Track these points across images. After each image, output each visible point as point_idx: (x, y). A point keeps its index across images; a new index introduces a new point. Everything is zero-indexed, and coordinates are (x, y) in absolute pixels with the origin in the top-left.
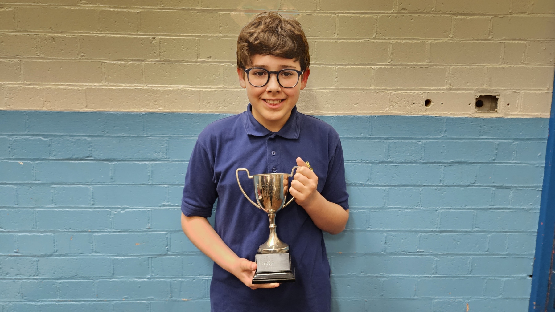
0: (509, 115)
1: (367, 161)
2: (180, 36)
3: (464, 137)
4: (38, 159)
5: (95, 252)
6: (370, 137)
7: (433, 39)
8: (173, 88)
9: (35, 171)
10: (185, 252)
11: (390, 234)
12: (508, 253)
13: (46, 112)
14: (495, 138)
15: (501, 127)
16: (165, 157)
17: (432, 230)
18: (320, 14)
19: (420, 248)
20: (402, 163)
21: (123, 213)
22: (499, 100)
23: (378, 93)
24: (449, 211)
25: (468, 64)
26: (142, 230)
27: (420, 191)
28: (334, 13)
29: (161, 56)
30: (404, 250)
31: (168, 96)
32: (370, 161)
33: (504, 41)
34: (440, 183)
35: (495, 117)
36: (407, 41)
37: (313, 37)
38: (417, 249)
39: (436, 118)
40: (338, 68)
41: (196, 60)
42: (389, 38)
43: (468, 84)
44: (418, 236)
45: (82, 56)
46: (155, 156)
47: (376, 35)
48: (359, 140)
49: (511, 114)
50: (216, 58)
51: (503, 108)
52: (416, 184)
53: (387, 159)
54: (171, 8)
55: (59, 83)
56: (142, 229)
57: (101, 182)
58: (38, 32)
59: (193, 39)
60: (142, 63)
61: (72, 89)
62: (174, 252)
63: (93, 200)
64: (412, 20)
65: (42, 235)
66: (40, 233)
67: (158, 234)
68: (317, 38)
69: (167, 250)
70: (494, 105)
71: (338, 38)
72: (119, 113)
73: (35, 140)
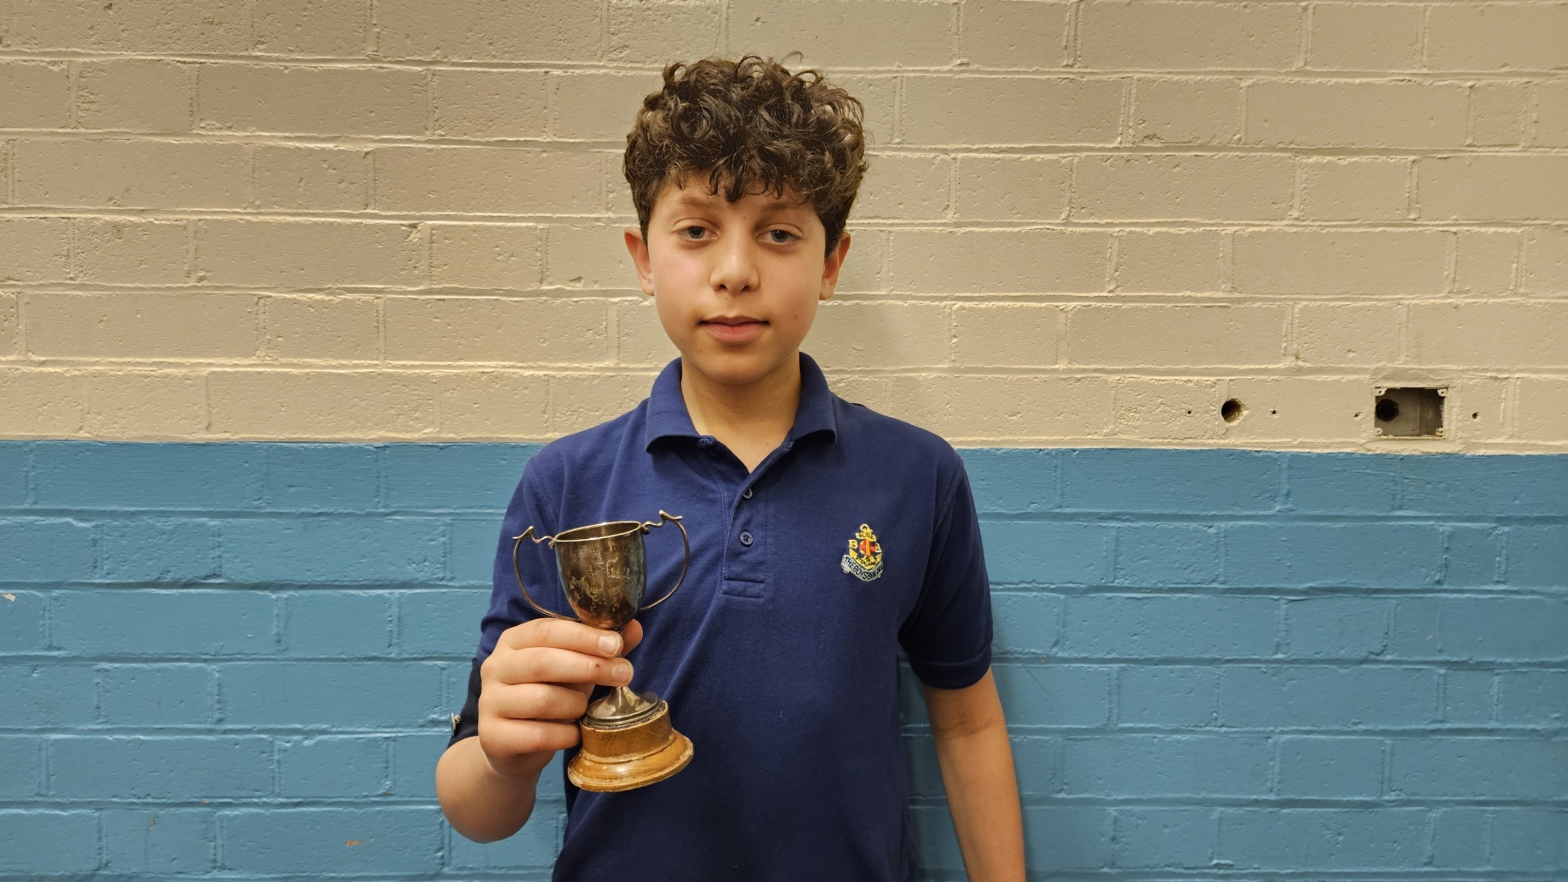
0: (1478, 445)
1: (1052, 584)
2: (491, 218)
3: (1344, 514)
4: (58, 585)
5: (223, 868)
6: (1058, 514)
7: (1242, 222)
8: (466, 371)
9: (49, 621)
10: (495, 868)
11: (1128, 811)
12: (1493, 869)
13: (87, 444)
14: (1438, 514)
15: (1457, 483)
16: (441, 575)
17: (1255, 797)
18: (903, 154)
19: (1220, 856)
20: (1160, 590)
21: (309, 747)
22: (1446, 401)
23: (1079, 380)
24: (1307, 740)
25: (1348, 295)
26: (365, 800)
27: (1217, 676)
28: (945, 151)
29: (433, 278)
30: (1171, 861)
31: (452, 394)
32: (1059, 585)
33: (1454, 229)
34: (1276, 653)
35: (1437, 453)
36: (1164, 229)
37: (883, 219)
38: (1211, 859)
39: (1256, 454)
40: (958, 310)
41: (536, 288)
42: (1109, 221)
43: (1351, 355)
44: (1213, 818)
45: (201, 279)
46: (411, 572)
47: (1070, 211)
48: (1025, 522)
49: (1486, 444)
50: (596, 282)
51: (1459, 424)
52: (1203, 656)
53: (1111, 579)
54: (465, 138)
55: (130, 359)
56: (366, 796)
57: (246, 652)
58: (72, 211)
59: (530, 228)
60: (377, 298)
61: (167, 376)
62: (461, 869)
63: (218, 706)
64: (1178, 169)
65: (65, 814)
66: (59, 810)
67: (413, 811)
68: (896, 221)
69: (441, 862)
70: (1430, 415)
71: (956, 223)
72: (306, 445)
73: (52, 526)
